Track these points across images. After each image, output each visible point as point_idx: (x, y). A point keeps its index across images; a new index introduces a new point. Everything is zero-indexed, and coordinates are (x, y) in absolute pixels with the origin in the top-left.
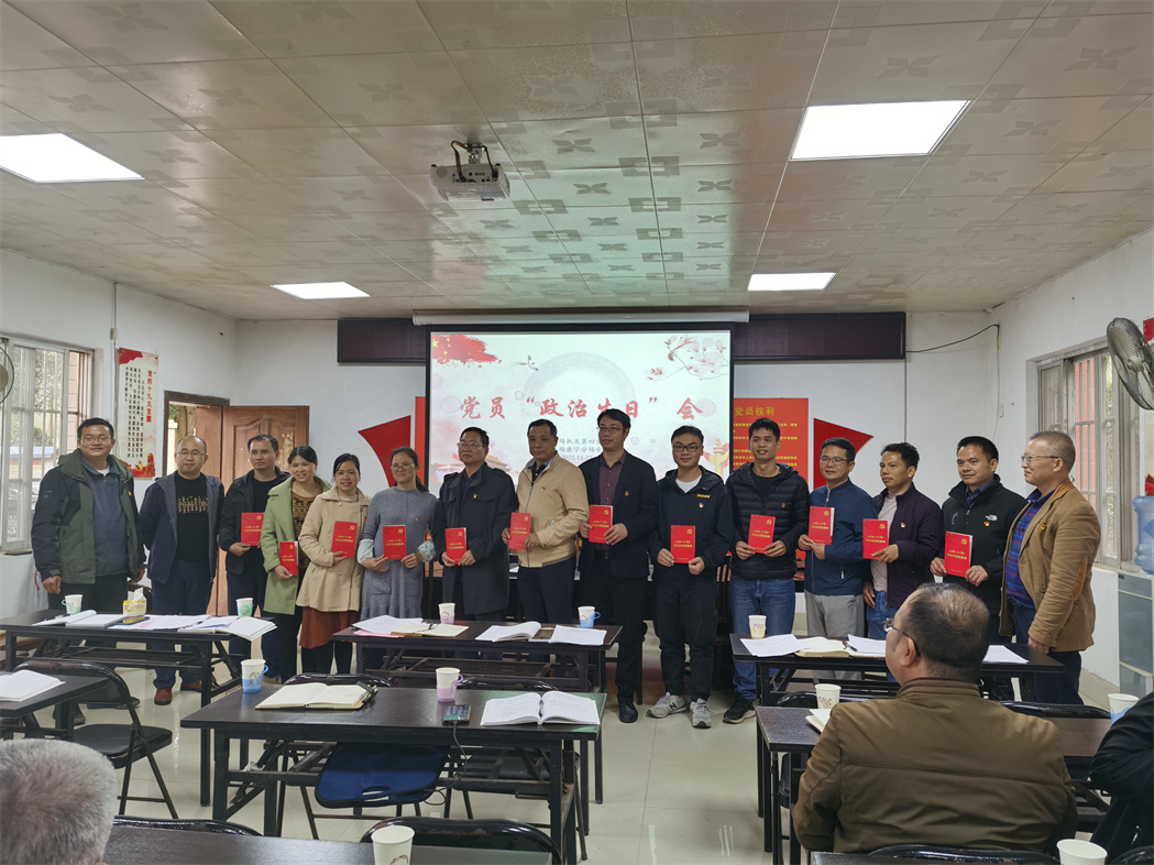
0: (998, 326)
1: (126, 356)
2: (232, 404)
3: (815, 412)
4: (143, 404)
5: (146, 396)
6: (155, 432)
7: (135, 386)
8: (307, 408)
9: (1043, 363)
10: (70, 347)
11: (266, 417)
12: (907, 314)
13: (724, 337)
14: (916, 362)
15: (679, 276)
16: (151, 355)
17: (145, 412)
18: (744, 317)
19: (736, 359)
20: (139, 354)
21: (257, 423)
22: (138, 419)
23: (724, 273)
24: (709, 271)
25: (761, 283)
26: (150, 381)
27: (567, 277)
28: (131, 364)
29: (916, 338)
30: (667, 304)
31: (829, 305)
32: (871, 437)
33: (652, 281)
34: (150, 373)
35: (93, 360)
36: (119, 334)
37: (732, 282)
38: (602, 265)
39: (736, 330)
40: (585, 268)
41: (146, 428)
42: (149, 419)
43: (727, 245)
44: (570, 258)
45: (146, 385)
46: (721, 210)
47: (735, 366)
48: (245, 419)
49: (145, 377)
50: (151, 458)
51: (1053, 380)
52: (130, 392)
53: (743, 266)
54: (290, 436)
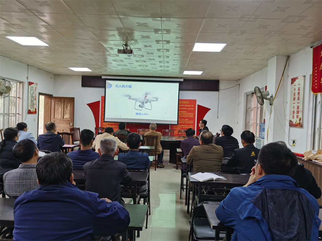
0: (239, 85)
1: (30, 83)
2: (53, 96)
3: (198, 103)
4: (34, 96)
5: (35, 94)
6: (37, 103)
7: (32, 91)
8: (74, 98)
9: (248, 94)
10: (17, 81)
11: (63, 100)
12: (220, 81)
13: (178, 84)
14: (221, 92)
15: (168, 71)
16: (36, 83)
17: (34, 97)
18: (182, 80)
19: (180, 90)
20: (33, 83)
21: (61, 101)
22: (33, 99)
23: (178, 70)
24: (174, 70)
25: (186, 73)
26: (35, 90)
27: (142, 70)
28: (32, 85)
29: (221, 86)
30: (164, 76)
31: (201, 78)
32: (210, 109)
33: (161, 71)
34: (36, 88)
35: (23, 84)
36: (29, 78)
37: (180, 73)
38: (150, 67)
39: (180, 83)
40: (146, 68)
41: (35, 102)
42: (35, 99)
43: (179, 65)
44: (143, 66)
45: (35, 91)
46: (178, 59)
47: (180, 91)
48: (57, 100)
49: (34, 89)
50: (36, 109)
51: (249, 97)
52: (31, 93)
53: (182, 69)
54: (69, 105)
